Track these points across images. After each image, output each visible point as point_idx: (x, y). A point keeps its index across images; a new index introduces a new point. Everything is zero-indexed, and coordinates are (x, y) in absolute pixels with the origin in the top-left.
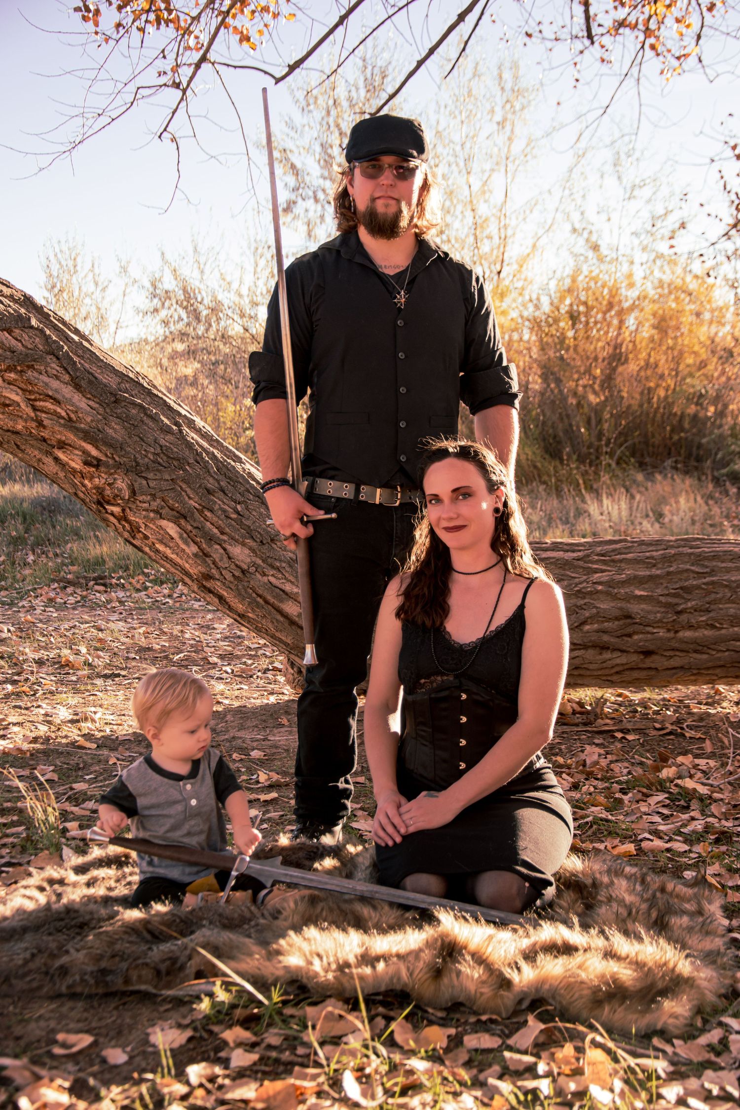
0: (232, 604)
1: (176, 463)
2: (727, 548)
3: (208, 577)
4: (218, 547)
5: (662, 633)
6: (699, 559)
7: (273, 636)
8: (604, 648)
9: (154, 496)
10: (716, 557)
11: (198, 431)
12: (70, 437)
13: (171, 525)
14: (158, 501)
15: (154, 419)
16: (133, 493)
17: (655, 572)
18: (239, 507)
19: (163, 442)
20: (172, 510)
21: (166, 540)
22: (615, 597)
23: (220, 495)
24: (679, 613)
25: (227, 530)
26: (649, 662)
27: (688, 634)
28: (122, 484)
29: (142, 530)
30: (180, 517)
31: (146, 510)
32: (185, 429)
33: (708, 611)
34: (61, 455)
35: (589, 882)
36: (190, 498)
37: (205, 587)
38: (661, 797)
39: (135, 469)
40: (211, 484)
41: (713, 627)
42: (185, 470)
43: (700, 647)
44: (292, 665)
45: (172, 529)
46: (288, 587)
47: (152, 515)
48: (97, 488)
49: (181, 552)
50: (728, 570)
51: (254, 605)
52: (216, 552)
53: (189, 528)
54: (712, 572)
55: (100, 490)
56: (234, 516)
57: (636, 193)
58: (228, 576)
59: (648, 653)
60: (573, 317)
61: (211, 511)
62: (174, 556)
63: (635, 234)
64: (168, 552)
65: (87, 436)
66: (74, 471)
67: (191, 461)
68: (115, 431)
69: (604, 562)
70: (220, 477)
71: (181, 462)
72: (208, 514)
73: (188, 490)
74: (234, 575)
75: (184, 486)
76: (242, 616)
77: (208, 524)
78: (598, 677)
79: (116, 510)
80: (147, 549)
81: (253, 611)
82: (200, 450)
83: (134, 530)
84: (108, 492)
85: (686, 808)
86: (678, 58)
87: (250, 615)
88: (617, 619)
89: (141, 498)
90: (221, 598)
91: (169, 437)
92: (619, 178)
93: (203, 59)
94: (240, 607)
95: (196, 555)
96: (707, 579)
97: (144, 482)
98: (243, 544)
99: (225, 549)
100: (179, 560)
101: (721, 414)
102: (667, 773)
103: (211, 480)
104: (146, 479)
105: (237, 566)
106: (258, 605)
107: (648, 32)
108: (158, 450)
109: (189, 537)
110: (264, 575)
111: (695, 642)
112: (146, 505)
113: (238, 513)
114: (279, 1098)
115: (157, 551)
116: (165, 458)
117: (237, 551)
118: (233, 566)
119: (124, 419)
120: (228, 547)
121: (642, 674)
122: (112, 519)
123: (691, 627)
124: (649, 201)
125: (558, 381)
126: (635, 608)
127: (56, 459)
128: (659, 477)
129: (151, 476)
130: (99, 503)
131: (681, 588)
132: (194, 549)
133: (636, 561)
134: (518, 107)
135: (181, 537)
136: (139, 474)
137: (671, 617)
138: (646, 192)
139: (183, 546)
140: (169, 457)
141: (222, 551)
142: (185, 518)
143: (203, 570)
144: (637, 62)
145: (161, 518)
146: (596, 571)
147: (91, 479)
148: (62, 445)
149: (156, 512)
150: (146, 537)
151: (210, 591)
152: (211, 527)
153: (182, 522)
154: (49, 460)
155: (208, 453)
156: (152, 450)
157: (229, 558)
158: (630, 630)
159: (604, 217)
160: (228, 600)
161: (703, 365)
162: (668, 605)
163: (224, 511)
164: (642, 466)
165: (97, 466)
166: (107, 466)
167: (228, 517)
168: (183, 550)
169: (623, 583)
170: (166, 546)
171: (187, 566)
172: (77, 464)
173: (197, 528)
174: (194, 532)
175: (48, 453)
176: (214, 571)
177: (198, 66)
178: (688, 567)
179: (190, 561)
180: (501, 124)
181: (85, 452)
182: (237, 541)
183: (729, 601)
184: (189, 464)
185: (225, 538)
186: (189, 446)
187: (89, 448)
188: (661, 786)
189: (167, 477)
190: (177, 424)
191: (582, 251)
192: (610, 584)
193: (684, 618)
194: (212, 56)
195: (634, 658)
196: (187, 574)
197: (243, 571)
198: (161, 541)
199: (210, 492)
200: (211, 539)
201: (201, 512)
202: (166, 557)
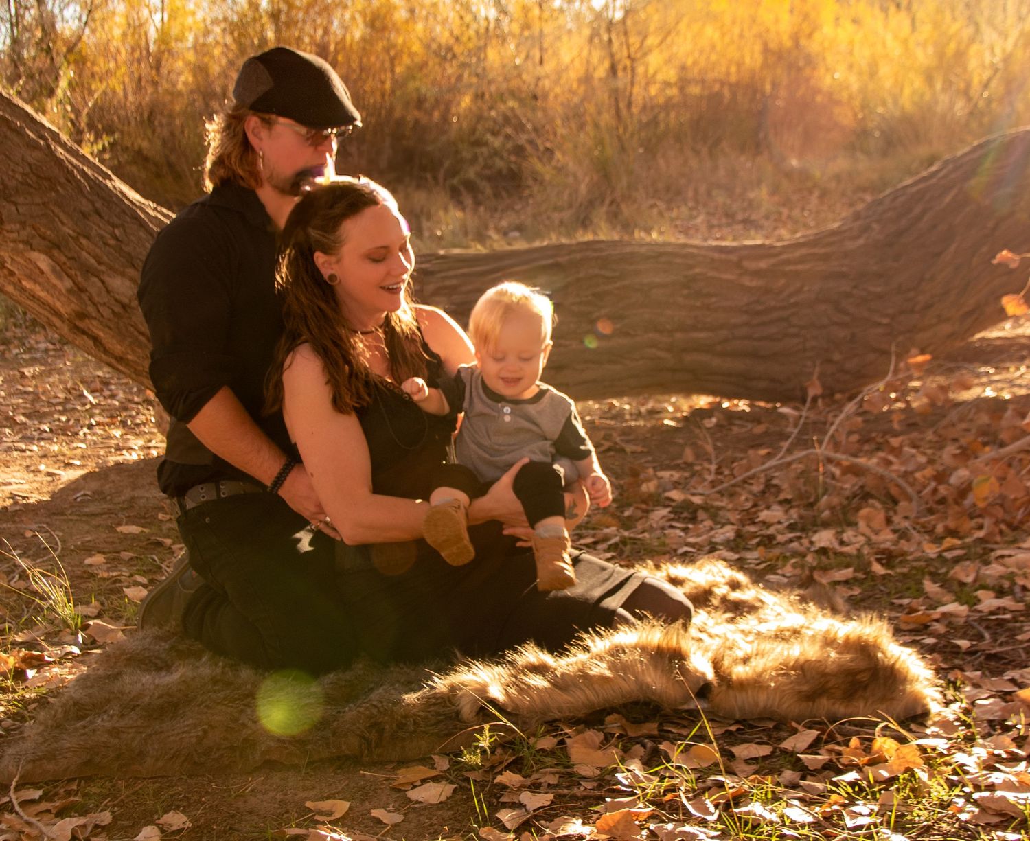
0: (109, 346)
1: (46, 184)
2: (631, 249)
3: (82, 316)
4: (95, 279)
5: (574, 344)
6: (605, 262)
9: (23, 225)
10: (624, 260)
11: (64, 145)
13: (43, 257)
14: (29, 229)
15: (19, 133)
16: (1, 221)
18: (117, 232)
19: (30, 160)
20: (44, 238)
21: (35, 274)
23: (96, 218)
24: (592, 322)
25: (105, 259)
29: (8, 266)
30: (52, 247)
31: (14, 241)
32: (52, 144)
33: (621, 318)
36: (63, 223)
37: (77, 328)
38: (663, 511)
39: (3, 193)
40: (86, 206)
41: (627, 334)
42: (57, 191)
43: (614, 356)
45: (43, 262)
47: (21, 246)
49: (51, 288)
50: (638, 272)
52: (93, 286)
53: (63, 259)
56: (112, 242)
58: (106, 312)
61: (88, 237)
62: (42, 294)
64: (37, 289)
67: (63, 180)
70: (95, 198)
71: (52, 182)
72: (84, 241)
73: (62, 215)
74: (113, 312)
75: (57, 210)
76: (120, 359)
77: (84, 253)
81: (133, 351)
82: (70, 167)
85: (695, 519)
87: (130, 357)
89: (8, 227)
90: (96, 340)
91: (37, 154)
94: (118, 349)
95: (70, 291)
96: (618, 284)
97: (13, 208)
98: (123, 275)
99: (103, 282)
100: (50, 300)
103: (84, 201)
104: (16, 204)
105: (116, 300)
108: (27, 170)
109: (61, 270)
111: (608, 351)
112: (14, 235)
113: (117, 239)
114: (620, 827)
115: (23, 289)
116: (34, 178)
117: (116, 283)
118: (113, 301)
120: (107, 279)
129: (21, 200)
131: (594, 295)
132: (68, 283)
135: (54, 271)
137: (586, 326)
139: (55, 281)
140: (38, 176)
141: (100, 284)
142: (59, 247)
143: (77, 308)
145: (32, 249)
149: (26, 242)
150: (12, 273)
151: (84, 332)
152: (87, 256)
153: (56, 253)
155: (78, 170)
156: (20, 169)
157: (108, 292)
160: (104, 341)
163: (102, 237)
167: (106, 244)
168: (55, 286)
170: (35, 282)
171: (58, 305)
173: (72, 258)
174: (68, 264)
176: (91, 309)
178: (597, 271)
179: (62, 298)
182: (116, 271)
183: (642, 305)
184: (60, 184)
185: (103, 268)
186: (59, 162)
189: (38, 200)
190: (45, 139)
196: (57, 314)
197: (124, 306)
198: (29, 278)
199: (85, 215)
200: (88, 271)
201: (76, 239)
202: (33, 297)
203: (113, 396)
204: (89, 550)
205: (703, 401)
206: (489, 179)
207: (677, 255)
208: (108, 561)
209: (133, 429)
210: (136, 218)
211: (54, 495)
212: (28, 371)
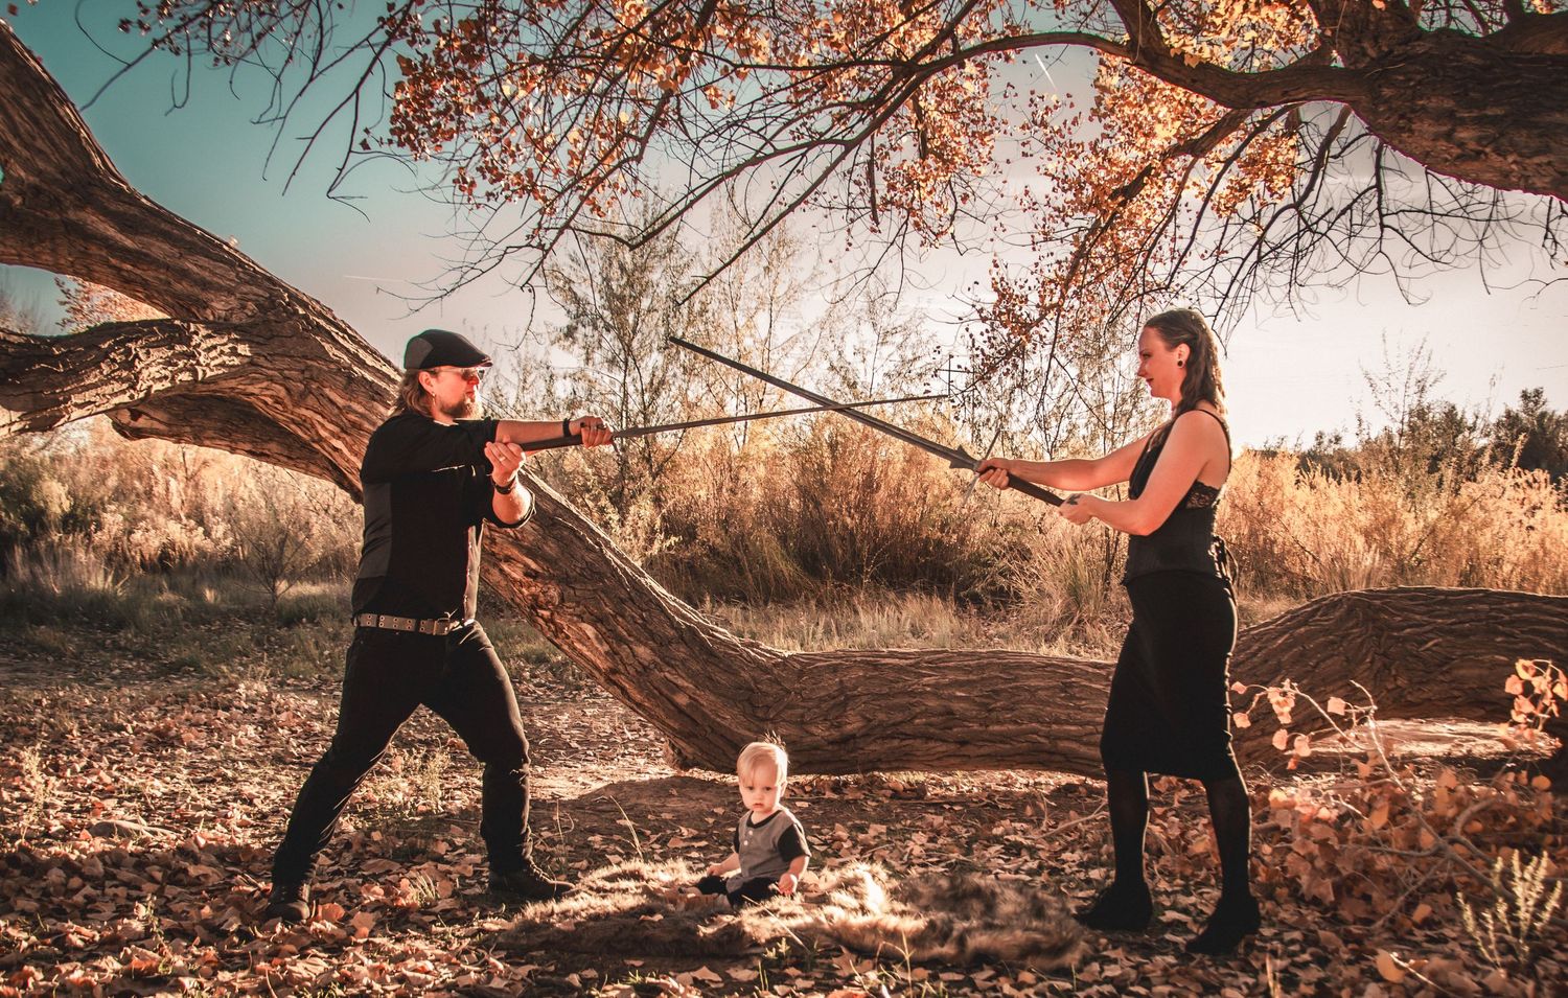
0: (631, 695)
1: (597, 576)
2: (1026, 659)
3: (614, 671)
4: (625, 647)
5: (976, 727)
6: (1006, 668)
7: (663, 723)
8: (929, 738)
9: (578, 604)
10: (1019, 666)
11: (613, 550)
12: (515, 552)
13: (590, 627)
14: (582, 607)
15: (582, 539)
16: (562, 600)
17: (971, 677)
18: (644, 614)
19: (587, 559)
20: (592, 615)
21: (584, 639)
22: (940, 697)
23: (630, 603)
24: (990, 711)
25: (634, 633)
26: (965, 750)
27: (996, 728)
28: (554, 592)
29: (565, 631)
30: (597, 621)
31: (571, 615)
32: (605, 550)
33: (1012, 710)
34: (505, 567)
35: (988, 892)
36: (606, 605)
37: (610, 680)
38: (998, 847)
39: (565, 581)
40: (624, 594)
41: (1016, 722)
42: (604, 583)
43: (1004, 738)
44: (673, 748)
45: (590, 631)
46: (680, 682)
47: (575, 619)
48: (532, 595)
49: (594, 650)
50: (1028, 678)
51: (650, 696)
52: (624, 650)
53: (604, 630)
54: (1015, 680)
55: (535, 597)
56: (640, 621)
57: (889, 338)
58: (632, 671)
59: (963, 743)
60: (833, 446)
61: (623, 616)
62: (588, 654)
63: (887, 375)
64: (584, 650)
65: (530, 552)
66: (515, 581)
67: (609, 575)
68: (551, 548)
69: (931, 668)
70: (631, 589)
71: (601, 576)
72: (620, 619)
73: (606, 600)
74: (636, 671)
75: (602, 596)
76: (639, 705)
77: (619, 628)
78: (922, 762)
79: (546, 613)
80: (566, 647)
81: (649, 701)
82: (615, 566)
83: (559, 630)
84: (542, 598)
85: (1018, 855)
86: (937, 235)
87: (645, 705)
88: (941, 714)
89: (568, 605)
90: (623, 689)
91: (592, 555)
92: (874, 325)
93: (567, 226)
94: (638, 697)
95: (607, 653)
96: (1012, 685)
97: (572, 592)
98: (646, 645)
99: (631, 649)
100: (593, 658)
101: (962, 541)
102: (997, 831)
103: (623, 591)
104: (573, 589)
105: (639, 663)
106: (654, 697)
107: (911, 211)
108: (585, 565)
109: (602, 637)
110: (661, 671)
111: (1001, 734)
112: (571, 611)
113: (643, 619)
115: (575, 649)
116: (589, 572)
117: (641, 651)
118: (636, 663)
119: (559, 539)
120: (634, 647)
121: (958, 760)
122: (541, 621)
123: (998, 722)
124: (900, 347)
125: (817, 505)
126: (956, 706)
127: (502, 571)
128: (909, 596)
129: (577, 586)
130: (532, 607)
131: (992, 691)
132: (607, 648)
133: (956, 668)
134: (783, 255)
135: (597, 638)
136: (568, 584)
137: (984, 714)
138: (898, 339)
139: (597, 645)
140: (591, 571)
141: (629, 650)
142: (602, 622)
143: (611, 666)
144: (901, 233)
145: (583, 621)
146: (925, 675)
147: (529, 587)
148: (508, 559)
149: (579, 616)
150: (568, 637)
151: (615, 683)
152: (621, 630)
153: (599, 625)
154: (495, 571)
155: (621, 569)
156: (580, 565)
157: (634, 656)
158: (951, 724)
159: (859, 357)
160: (629, 691)
161: (948, 496)
162: (979, 704)
163: (633, 617)
164: (891, 585)
165: (535, 578)
166: (543, 577)
167: (635, 622)
168: (597, 649)
169: (947, 686)
170: (584, 644)
171: (598, 662)
172: (517, 575)
173: (611, 630)
174: (607, 634)
175: (495, 565)
176: (621, 667)
177: (561, 232)
178: (997, 674)
179: (602, 658)
180: (767, 269)
181: (526, 566)
182: (641, 642)
183: (1029, 702)
184: (606, 577)
185: (632, 639)
186: (608, 562)
187: (530, 562)
188: (997, 840)
189: (590, 587)
190: (598, 544)
191: (838, 386)
192: (936, 686)
193: (994, 714)
194: (572, 224)
195: (953, 747)
196: (597, 668)
197: (644, 667)
198: (579, 641)
199: (623, 601)
200: (621, 640)
201: (614, 617)
202: (582, 655)
203: (646, 736)
204: (593, 832)
205: (1074, 779)
206: (993, 593)
207: (1059, 667)
208: (604, 840)
209: (652, 759)
210: (659, 605)
211: (581, 797)
212: (588, 712)
